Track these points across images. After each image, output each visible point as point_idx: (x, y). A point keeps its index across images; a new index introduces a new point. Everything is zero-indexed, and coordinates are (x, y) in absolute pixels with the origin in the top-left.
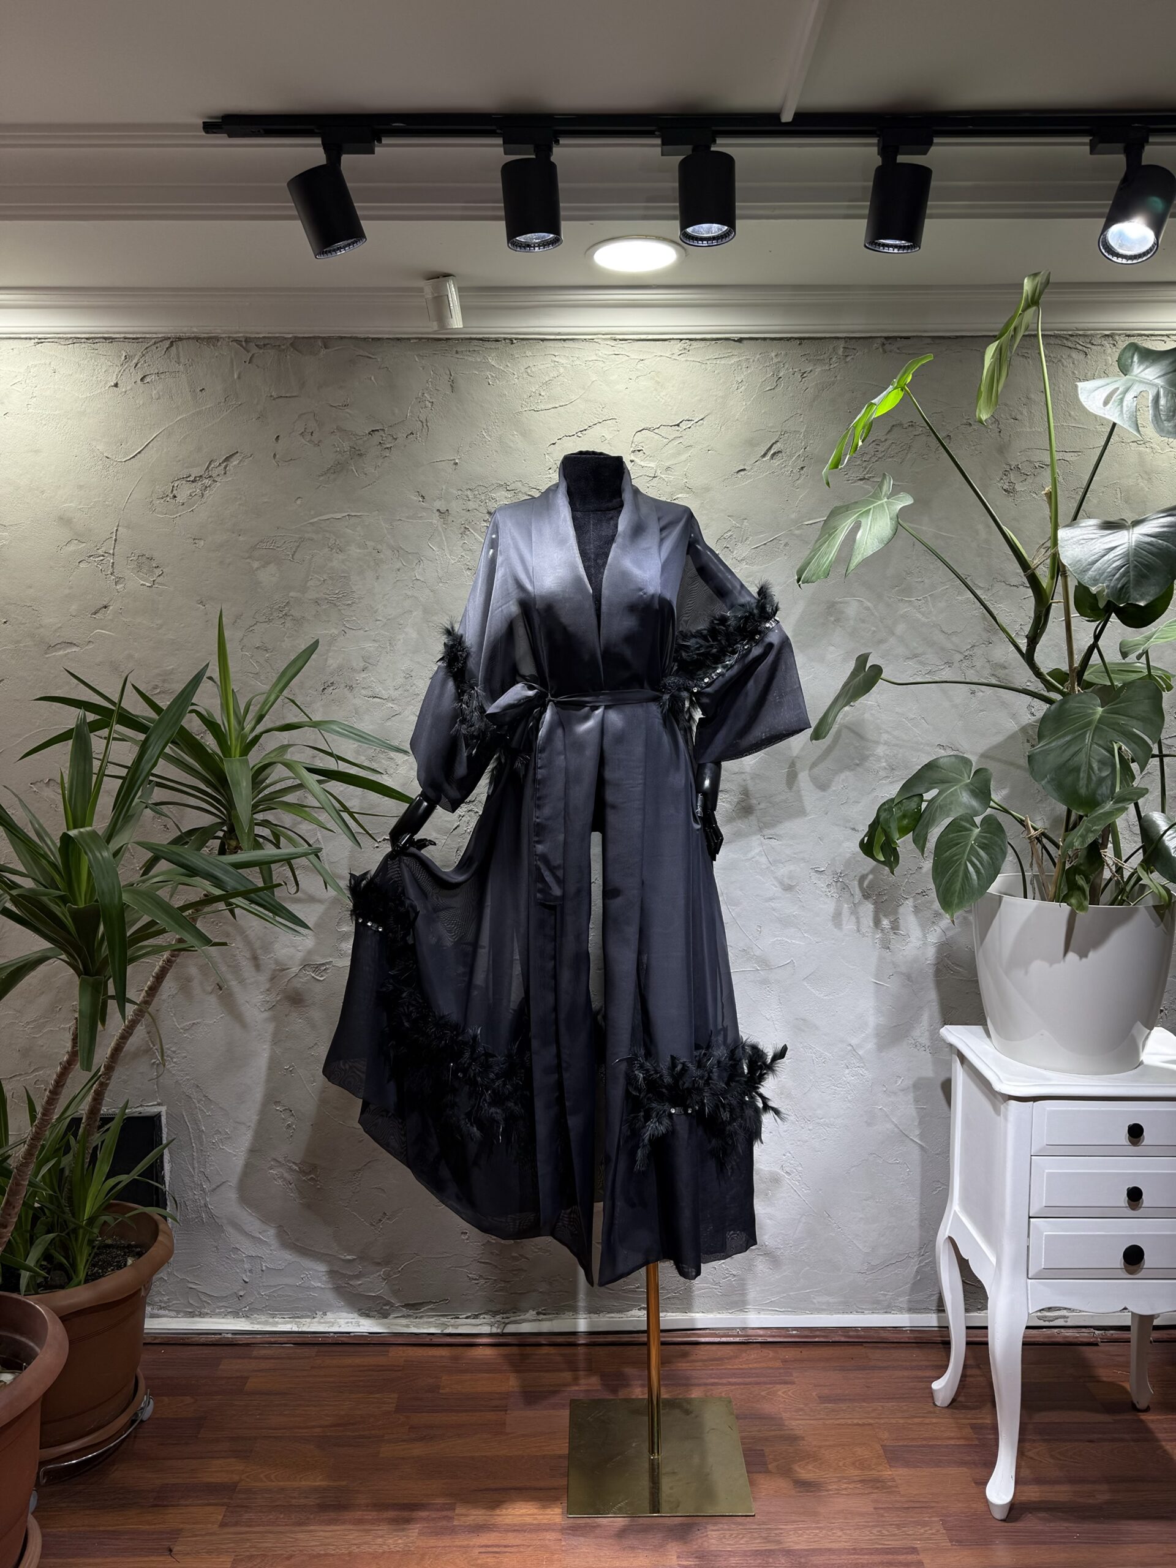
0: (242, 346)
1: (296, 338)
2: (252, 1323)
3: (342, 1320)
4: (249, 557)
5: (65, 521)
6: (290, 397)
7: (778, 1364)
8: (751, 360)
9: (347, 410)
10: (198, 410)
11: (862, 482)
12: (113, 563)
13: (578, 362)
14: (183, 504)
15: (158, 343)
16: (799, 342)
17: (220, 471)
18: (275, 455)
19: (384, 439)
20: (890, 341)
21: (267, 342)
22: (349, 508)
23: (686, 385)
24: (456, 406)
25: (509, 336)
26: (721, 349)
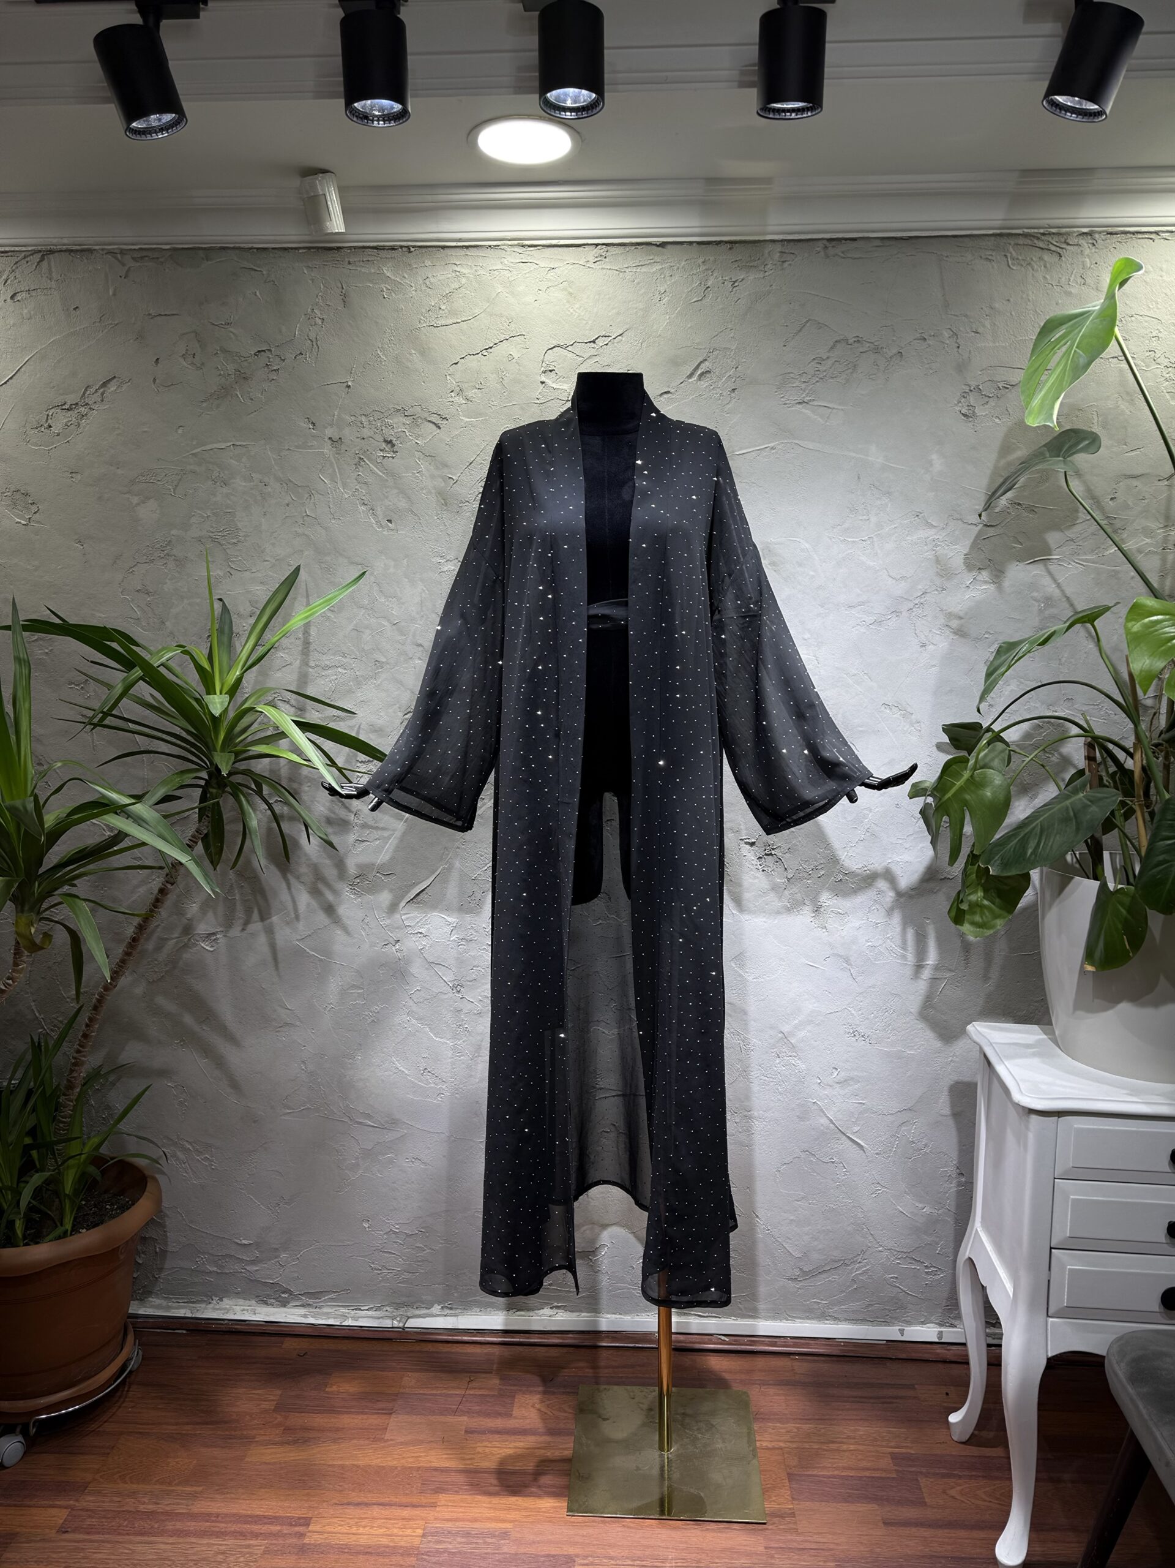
0: (117, 259)
1: (176, 249)
3: (238, 1307)
4: (129, 492)
6: (169, 315)
8: (676, 268)
9: (231, 329)
10: (72, 330)
11: (800, 406)
13: (481, 272)
14: (58, 435)
15: (28, 256)
16: (729, 246)
17: (97, 397)
18: (154, 380)
19: (271, 360)
20: (834, 243)
21: (144, 253)
22: (234, 436)
23: (602, 296)
24: (349, 323)
25: (405, 243)
26: (640, 254)
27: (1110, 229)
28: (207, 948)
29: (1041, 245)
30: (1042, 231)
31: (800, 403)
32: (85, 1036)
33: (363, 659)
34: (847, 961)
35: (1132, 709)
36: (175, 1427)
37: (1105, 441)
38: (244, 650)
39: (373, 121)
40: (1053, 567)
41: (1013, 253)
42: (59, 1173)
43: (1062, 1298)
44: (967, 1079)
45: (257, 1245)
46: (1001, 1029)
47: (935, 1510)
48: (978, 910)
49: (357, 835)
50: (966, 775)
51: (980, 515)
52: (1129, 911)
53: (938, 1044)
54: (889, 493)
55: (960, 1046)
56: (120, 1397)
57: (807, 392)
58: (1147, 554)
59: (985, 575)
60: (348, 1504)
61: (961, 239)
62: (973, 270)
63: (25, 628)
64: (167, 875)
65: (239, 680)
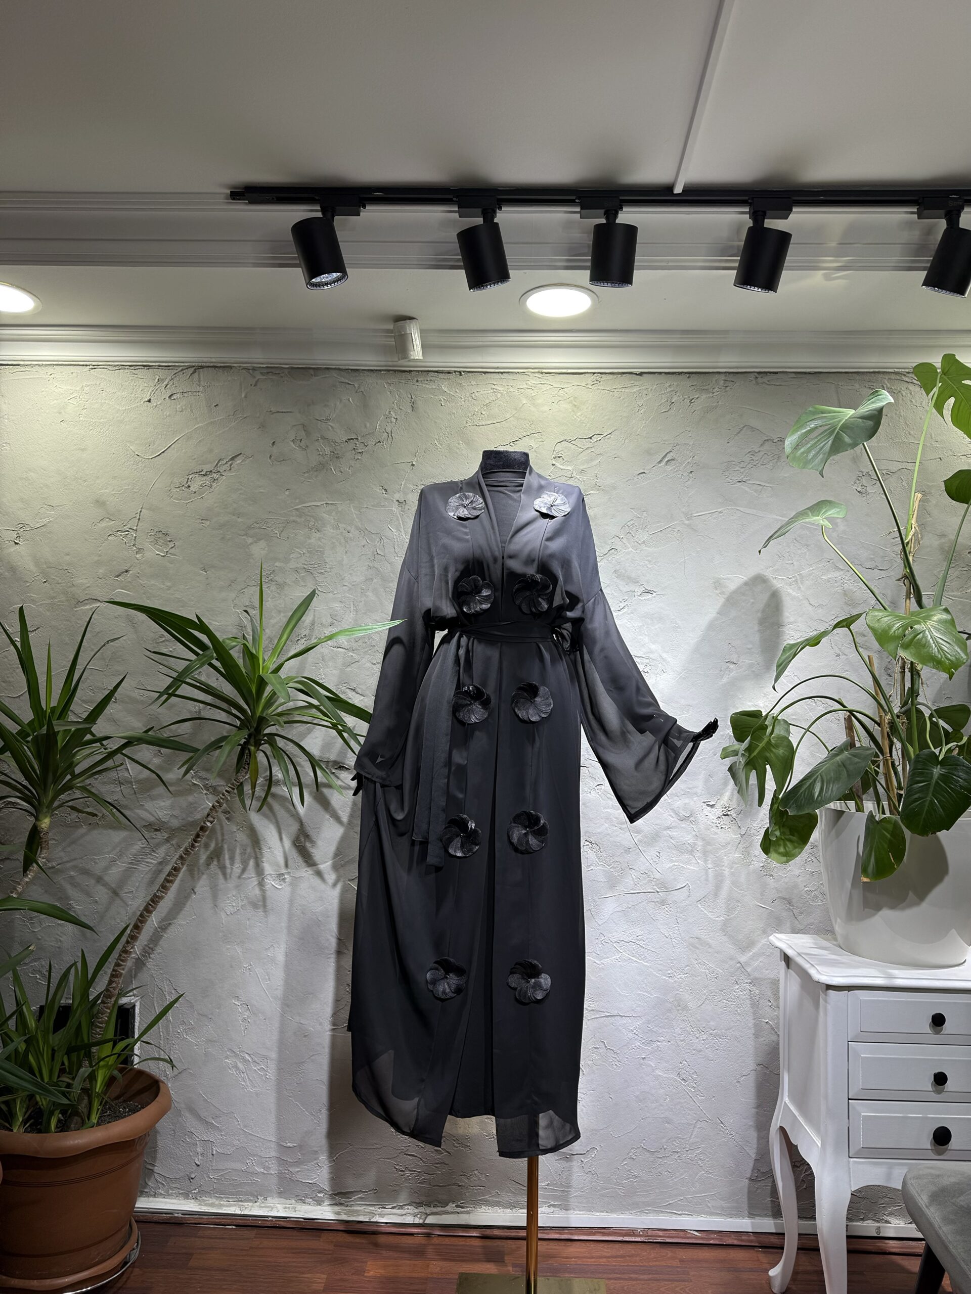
0: (249, 373)
1: (293, 368)
2: (200, 1205)
3: (281, 1205)
4: (246, 535)
5: (100, 503)
6: (285, 412)
7: (676, 1263)
8: (650, 389)
9: (330, 423)
10: (212, 420)
11: (739, 484)
12: (135, 537)
13: (512, 390)
14: (195, 493)
15: (184, 369)
16: (688, 375)
17: (227, 467)
18: (271, 456)
19: (357, 445)
20: (761, 375)
21: (269, 370)
22: (327, 497)
23: (597, 407)
24: (415, 422)
25: (458, 369)
26: (625, 381)
28: (276, 886)
29: (907, 379)
30: (907, 370)
31: (739, 482)
34: (790, 903)
41: (888, 384)
45: (301, 1147)
54: (807, 546)
57: (744, 474)
61: (850, 375)
62: (860, 395)
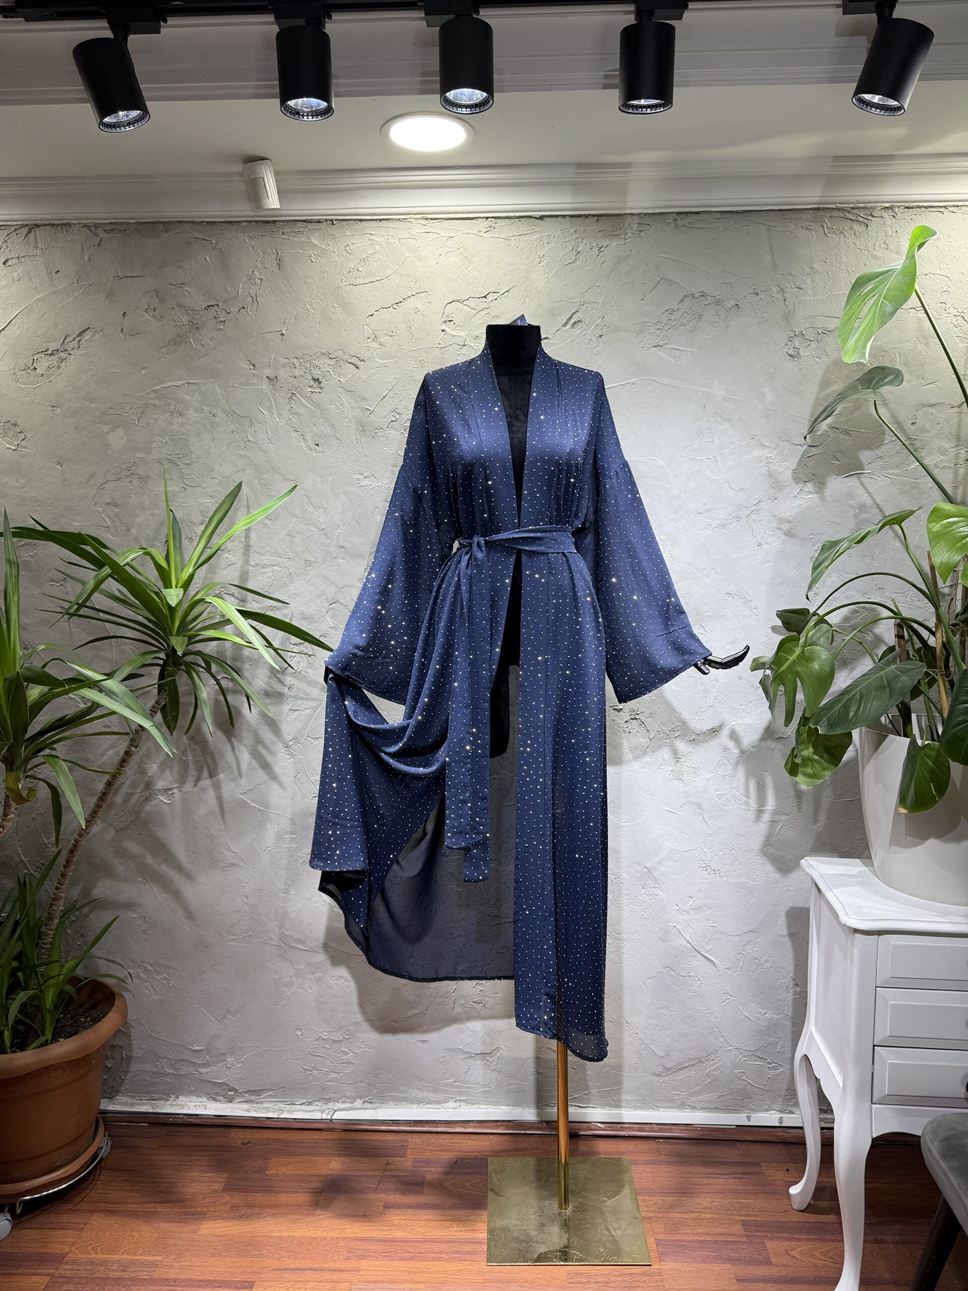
0: (91, 231)
1: (140, 223)
3: (191, 1104)
4: (101, 422)
6: (134, 277)
8: (552, 236)
9: (185, 288)
10: (54, 289)
11: (656, 349)
13: (393, 240)
14: (42, 375)
15: (18, 229)
16: (596, 218)
17: (74, 344)
18: (122, 330)
19: (219, 313)
20: (682, 216)
21: (113, 227)
22: (188, 376)
23: (492, 260)
24: (283, 282)
25: (329, 218)
26: (523, 226)
27: (907, 204)
28: (165, 801)
29: (851, 217)
30: (852, 206)
31: (655, 346)
32: (63, 875)
33: (296, 559)
34: (700, 807)
35: (933, 596)
36: (138, 1206)
37: (906, 376)
38: (193, 552)
39: (303, 116)
40: (865, 480)
41: (829, 225)
42: (41, 991)
43: (883, 1087)
44: (800, 904)
45: (208, 1051)
46: (829, 863)
47: (780, 1268)
48: (809, 763)
49: (290, 705)
50: (798, 651)
51: (805, 438)
52: (934, 763)
53: (776, 876)
54: (730, 420)
55: (795, 877)
56: (93, 1180)
57: (661, 337)
58: (942, 468)
59: (809, 487)
60: (286, 1269)
61: (785, 212)
62: (796, 237)
63: (15, 535)
64: (132, 740)
65: (191, 577)
